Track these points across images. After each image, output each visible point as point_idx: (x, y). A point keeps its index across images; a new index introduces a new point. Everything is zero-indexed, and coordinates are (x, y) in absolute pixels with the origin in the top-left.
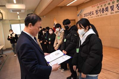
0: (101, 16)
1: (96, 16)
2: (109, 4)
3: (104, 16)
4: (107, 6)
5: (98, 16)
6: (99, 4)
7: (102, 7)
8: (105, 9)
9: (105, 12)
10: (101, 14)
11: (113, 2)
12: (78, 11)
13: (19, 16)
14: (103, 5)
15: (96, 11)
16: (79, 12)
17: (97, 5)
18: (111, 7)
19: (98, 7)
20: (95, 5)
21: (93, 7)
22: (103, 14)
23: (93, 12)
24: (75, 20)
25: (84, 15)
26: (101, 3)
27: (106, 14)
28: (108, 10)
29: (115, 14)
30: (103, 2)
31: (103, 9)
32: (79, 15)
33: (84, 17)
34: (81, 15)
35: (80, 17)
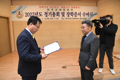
0: (51, 20)
1: (45, 19)
2: (61, 10)
3: (55, 20)
4: (58, 11)
5: (48, 19)
6: (49, 6)
7: (53, 11)
8: (56, 14)
9: (56, 17)
10: (51, 18)
11: (64, 9)
12: (13, 6)
14: (54, 9)
15: (46, 13)
16: (15, 8)
17: (47, 7)
18: (62, 13)
19: (48, 10)
20: (44, 6)
21: (42, 8)
22: (54, 18)
23: (40, 14)
25: (27, 14)
26: (52, 6)
27: (58, 19)
28: (59, 15)
29: (66, 20)
30: (54, 6)
31: (54, 13)
32: (14, 12)
33: (26, 16)
34: (19, 12)
35: (18, 15)
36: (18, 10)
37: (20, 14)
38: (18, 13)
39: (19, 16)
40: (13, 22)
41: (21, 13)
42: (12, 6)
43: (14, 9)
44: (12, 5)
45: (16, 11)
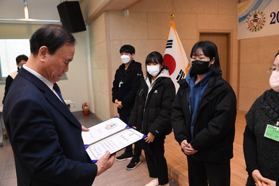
12: (242, 4)
13: (26, 10)
16: (246, 6)
24: (227, 35)
25: (275, 15)
32: (244, 17)
33: (271, 23)
34: (255, 16)
35: (251, 24)
36: (252, 10)
37: (255, 21)
38: (252, 18)
39: (255, 24)
40: (239, 41)
41: (259, 16)
42: (239, 5)
43: (243, 11)
44: (239, 2)
45: (247, 16)
